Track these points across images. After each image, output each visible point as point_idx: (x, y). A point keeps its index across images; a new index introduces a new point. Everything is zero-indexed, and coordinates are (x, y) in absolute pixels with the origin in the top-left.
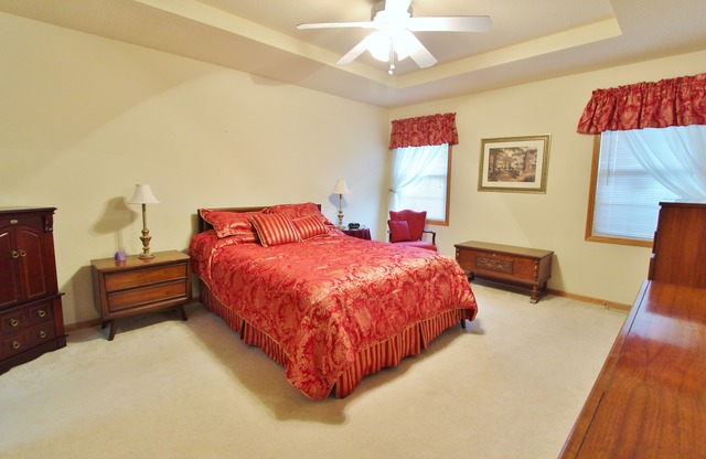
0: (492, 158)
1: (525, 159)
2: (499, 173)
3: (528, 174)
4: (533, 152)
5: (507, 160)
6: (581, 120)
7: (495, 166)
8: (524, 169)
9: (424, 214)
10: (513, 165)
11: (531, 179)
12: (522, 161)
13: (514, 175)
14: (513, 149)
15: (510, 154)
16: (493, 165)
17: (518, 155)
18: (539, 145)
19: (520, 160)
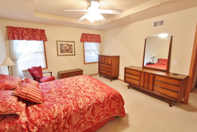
0: (61, 46)
1: (70, 47)
2: (63, 51)
3: (71, 51)
4: (72, 45)
5: (65, 47)
6: (81, 39)
7: (62, 49)
8: (70, 50)
9: (40, 67)
10: (67, 48)
11: (72, 52)
12: (69, 47)
13: (67, 51)
14: (66, 44)
15: (66, 45)
16: (61, 49)
17: (68, 46)
18: (73, 44)
19: (68, 47)
